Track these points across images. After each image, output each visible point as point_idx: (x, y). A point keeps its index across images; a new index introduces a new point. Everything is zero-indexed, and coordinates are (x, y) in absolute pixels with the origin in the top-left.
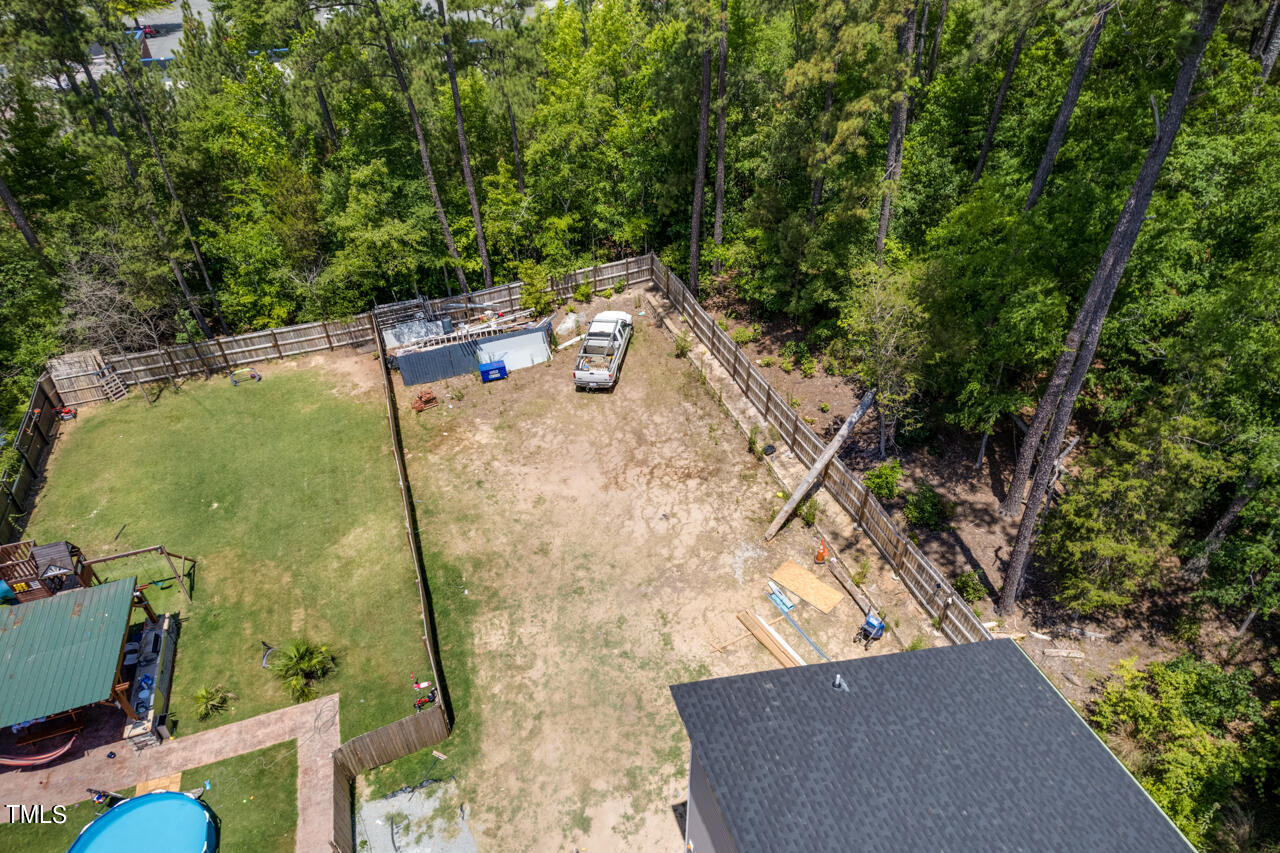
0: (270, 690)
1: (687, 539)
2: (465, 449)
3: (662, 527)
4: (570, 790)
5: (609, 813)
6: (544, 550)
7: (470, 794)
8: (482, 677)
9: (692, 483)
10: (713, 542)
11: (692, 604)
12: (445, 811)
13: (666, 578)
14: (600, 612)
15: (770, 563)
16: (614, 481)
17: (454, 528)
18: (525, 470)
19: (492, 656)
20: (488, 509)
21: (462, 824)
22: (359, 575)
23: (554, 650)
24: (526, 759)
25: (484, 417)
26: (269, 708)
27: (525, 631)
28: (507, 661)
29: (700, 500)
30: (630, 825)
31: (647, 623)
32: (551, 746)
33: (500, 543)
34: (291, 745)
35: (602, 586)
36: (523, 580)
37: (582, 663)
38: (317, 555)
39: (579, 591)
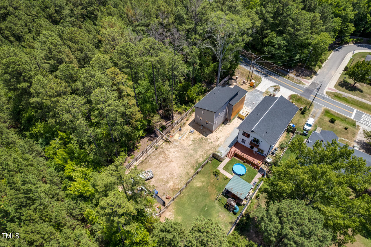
0: (220, 175)
1: (176, 149)
2: (175, 184)
3: (176, 153)
4: (210, 144)
5: (210, 141)
6: (187, 162)
7: (216, 151)
8: (206, 158)
9: (166, 153)
10: (175, 147)
11: (185, 145)
12: (218, 152)
13: (183, 148)
14: (192, 152)
15: (176, 141)
16: (172, 161)
17: (190, 174)
18: (175, 173)
19: (203, 158)
20: (185, 172)
21: (218, 150)
22: (203, 180)
23: (199, 153)
24: (210, 149)
25: (166, 187)
26: (222, 174)
27: (198, 157)
28: (202, 156)
29: (169, 151)
30: (209, 139)
31: (190, 147)
32: (208, 148)
33: (189, 167)
34: (223, 169)
35: (188, 153)
36: (192, 161)
37: (199, 150)
38: (204, 187)
39: (191, 155)
